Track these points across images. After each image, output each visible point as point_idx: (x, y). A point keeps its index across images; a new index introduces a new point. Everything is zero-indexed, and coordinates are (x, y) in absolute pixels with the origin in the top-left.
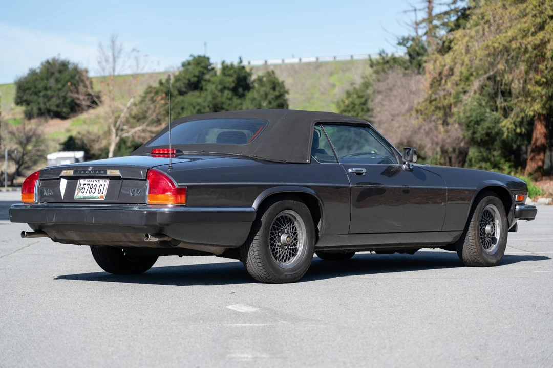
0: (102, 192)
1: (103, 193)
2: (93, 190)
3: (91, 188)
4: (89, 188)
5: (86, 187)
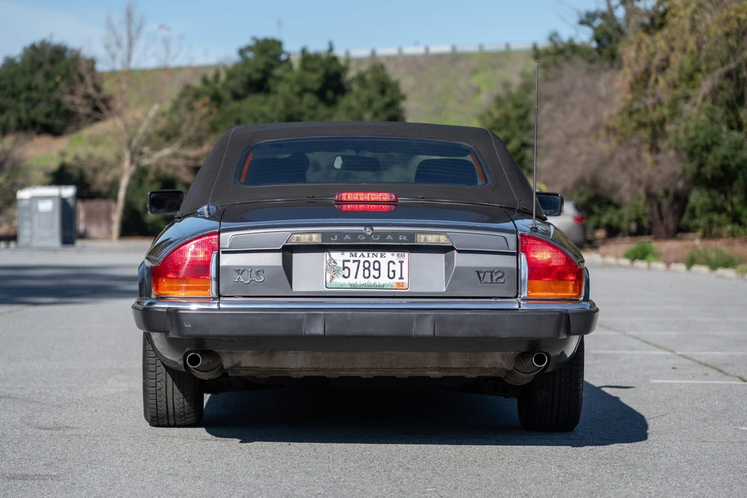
0: (398, 275)
1: (401, 278)
2: (374, 273)
3: (368, 269)
4: (361, 268)
5: (353, 266)
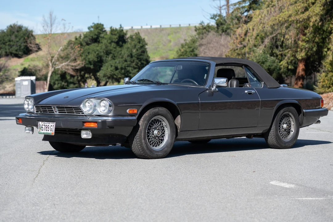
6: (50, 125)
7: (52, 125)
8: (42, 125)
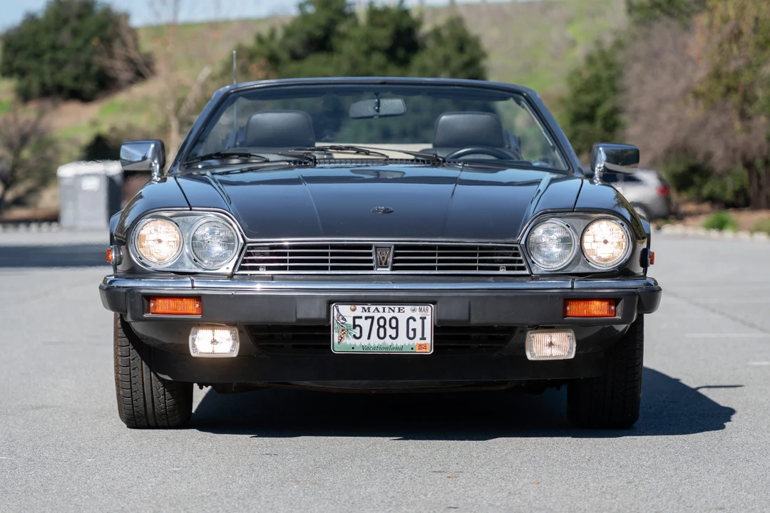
6: (402, 318)
7: (417, 315)
8: (355, 318)
